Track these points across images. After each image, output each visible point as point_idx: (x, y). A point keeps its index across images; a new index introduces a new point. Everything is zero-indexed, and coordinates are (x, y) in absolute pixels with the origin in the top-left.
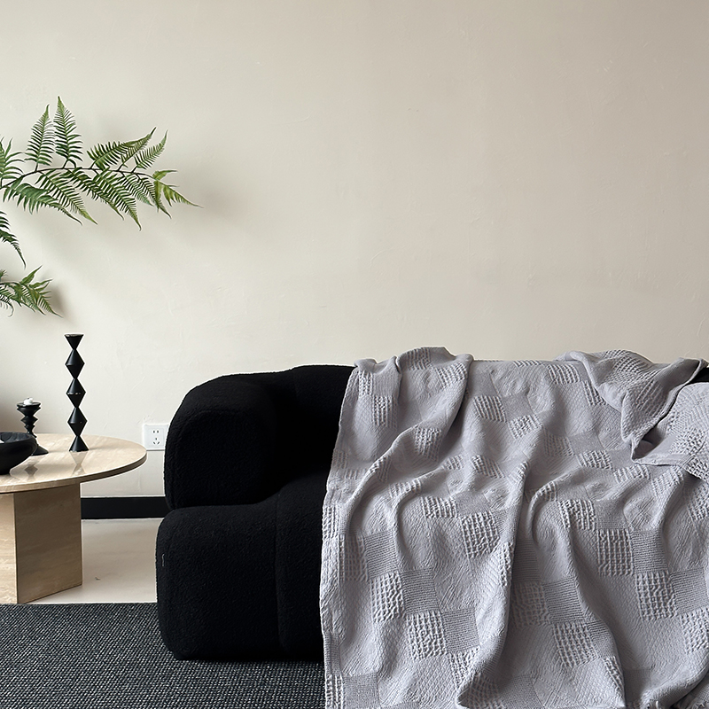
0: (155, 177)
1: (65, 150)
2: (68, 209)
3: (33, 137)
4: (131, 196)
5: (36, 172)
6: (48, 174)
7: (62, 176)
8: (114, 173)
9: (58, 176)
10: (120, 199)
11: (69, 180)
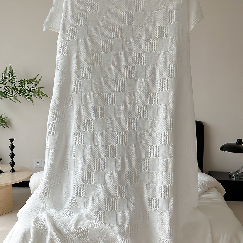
0: (38, 89)
1: (12, 81)
2: (12, 98)
3: (2, 77)
4: (31, 95)
5: (3, 87)
6: (6, 88)
7: (10, 89)
8: (26, 88)
9: (9, 88)
10: (28, 96)
11: (13, 90)
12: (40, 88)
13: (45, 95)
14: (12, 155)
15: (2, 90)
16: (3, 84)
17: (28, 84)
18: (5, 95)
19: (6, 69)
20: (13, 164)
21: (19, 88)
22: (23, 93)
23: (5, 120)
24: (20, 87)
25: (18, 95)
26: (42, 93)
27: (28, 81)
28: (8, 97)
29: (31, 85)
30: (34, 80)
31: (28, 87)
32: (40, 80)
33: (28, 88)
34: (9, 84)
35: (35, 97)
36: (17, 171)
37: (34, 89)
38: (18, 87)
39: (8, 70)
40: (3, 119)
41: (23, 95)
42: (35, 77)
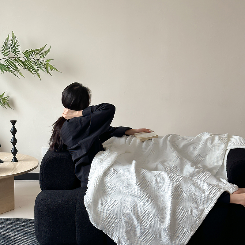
0: (46, 61)
1: (14, 51)
2: (15, 73)
3: (3, 46)
5: (4, 58)
6: (8, 59)
7: (13, 61)
10: (34, 69)
11: (16, 62)
13: (54, 69)
14: (14, 142)
15: (3, 62)
16: (4, 54)
17: (34, 55)
18: (7, 68)
19: (9, 36)
20: (15, 152)
21: (24, 60)
22: (27, 66)
23: (7, 99)
24: (25, 58)
26: (51, 67)
28: (10, 71)
29: (38, 56)
30: (41, 51)
31: (35, 59)
32: (49, 50)
34: (12, 55)
35: (43, 72)
36: (20, 161)
37: (42, 61)
38: (22, 59)
39: (10, 38)
40: (5, 98)
41: (29, 68)
42: (43, 47)
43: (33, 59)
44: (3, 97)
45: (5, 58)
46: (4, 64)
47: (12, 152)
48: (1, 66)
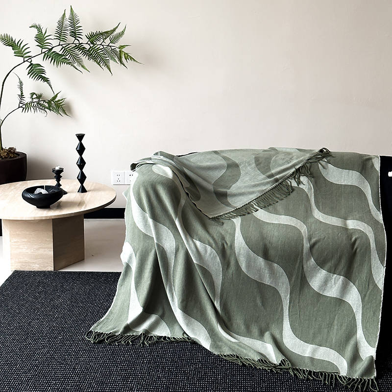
0: (119, 48)
1: (74, 34)
2: (75, 65)
3: (58, 27)
4: (107, 58)
5: (59, 45)
6: (66, 46)
7: (72, 48)
8: (99, 46)
9: (70, 48)
10: (102, 60)
11: (77, 50)
12: (123, 47)
13: (131, 58)
14: (82, 164)
15: (58, 50)
16: (59, 39)
17: (102, 40)
18: (64, 58)
19: (65, 13)
20: (82, 178)
21: (87, 47)
22: (94, 55)
23: (61, 103)
24: (89, 44)
25: (85, 59)
26: (126, 55)
27: (102, 34)
28: (69, 63)
29: (108, 41)
30: (112, 33)
31: (103, 45)
32: (123, 32)
33: (102, 47)
34: (70, 39)
35: (115, 63)
36: (89, 191)
37: (113, 48)
38: (85, 46)
39: (68, 15)
40: (59, 100)
41: (95, 59)
42: (115, 27)
43: (101, 45)
44: (56, 100)
45: (61, 45)
46: (60, 53)
47: (78, 179)
48: (56, 57)
